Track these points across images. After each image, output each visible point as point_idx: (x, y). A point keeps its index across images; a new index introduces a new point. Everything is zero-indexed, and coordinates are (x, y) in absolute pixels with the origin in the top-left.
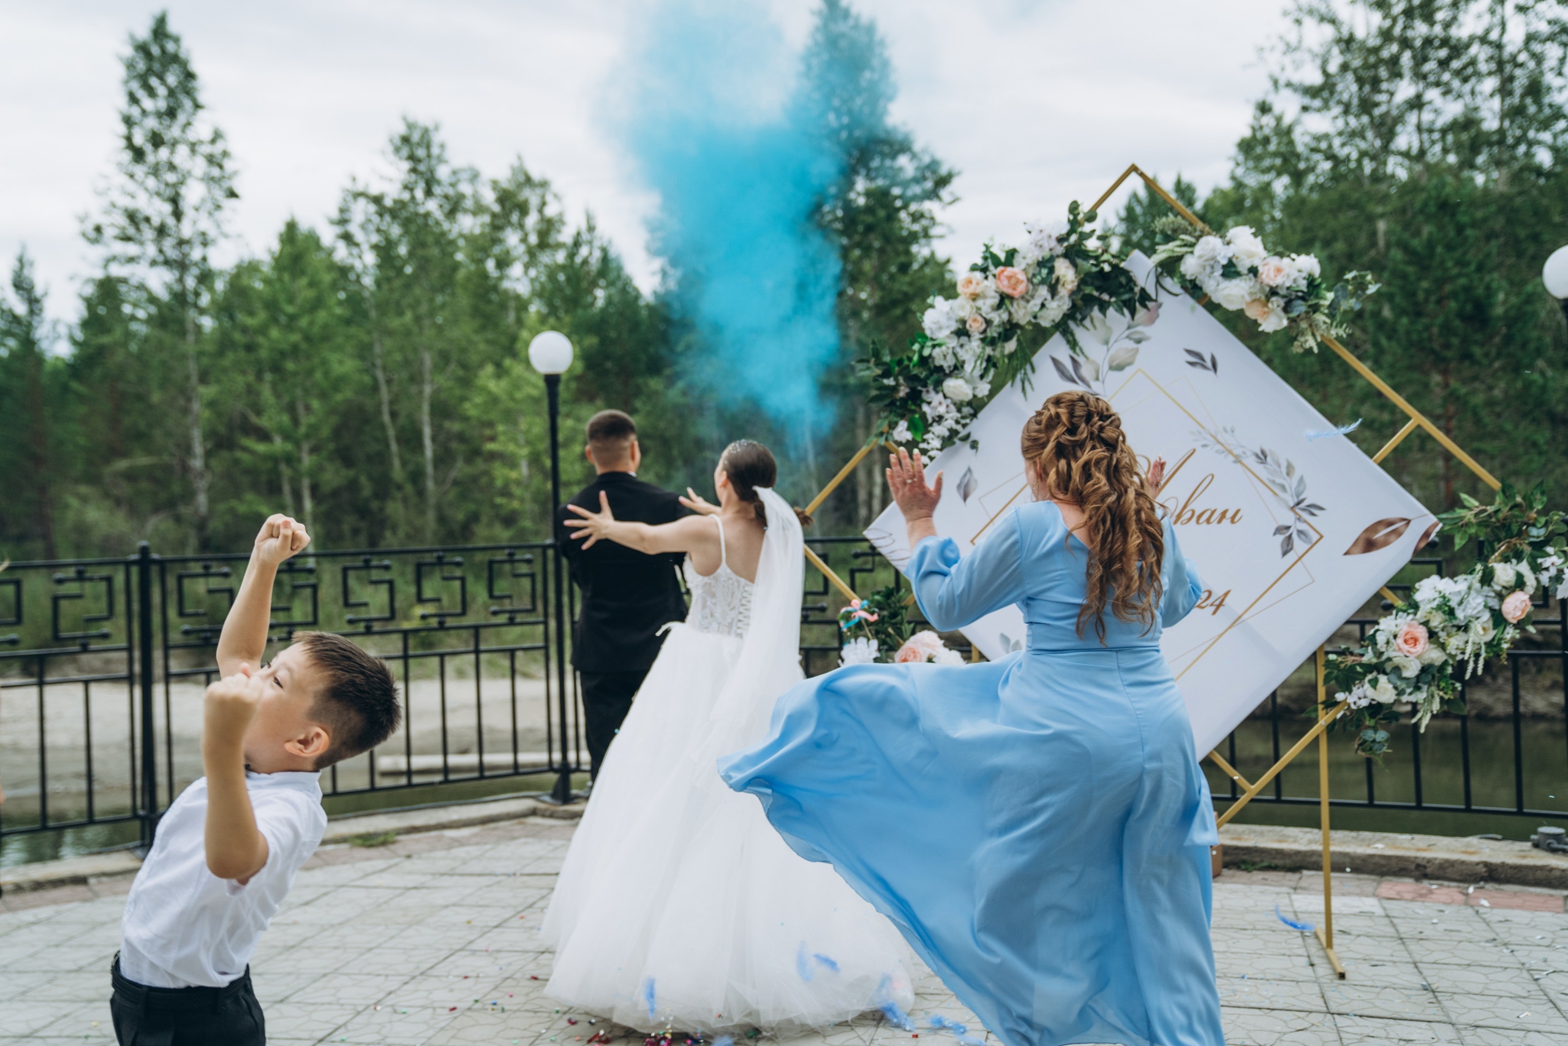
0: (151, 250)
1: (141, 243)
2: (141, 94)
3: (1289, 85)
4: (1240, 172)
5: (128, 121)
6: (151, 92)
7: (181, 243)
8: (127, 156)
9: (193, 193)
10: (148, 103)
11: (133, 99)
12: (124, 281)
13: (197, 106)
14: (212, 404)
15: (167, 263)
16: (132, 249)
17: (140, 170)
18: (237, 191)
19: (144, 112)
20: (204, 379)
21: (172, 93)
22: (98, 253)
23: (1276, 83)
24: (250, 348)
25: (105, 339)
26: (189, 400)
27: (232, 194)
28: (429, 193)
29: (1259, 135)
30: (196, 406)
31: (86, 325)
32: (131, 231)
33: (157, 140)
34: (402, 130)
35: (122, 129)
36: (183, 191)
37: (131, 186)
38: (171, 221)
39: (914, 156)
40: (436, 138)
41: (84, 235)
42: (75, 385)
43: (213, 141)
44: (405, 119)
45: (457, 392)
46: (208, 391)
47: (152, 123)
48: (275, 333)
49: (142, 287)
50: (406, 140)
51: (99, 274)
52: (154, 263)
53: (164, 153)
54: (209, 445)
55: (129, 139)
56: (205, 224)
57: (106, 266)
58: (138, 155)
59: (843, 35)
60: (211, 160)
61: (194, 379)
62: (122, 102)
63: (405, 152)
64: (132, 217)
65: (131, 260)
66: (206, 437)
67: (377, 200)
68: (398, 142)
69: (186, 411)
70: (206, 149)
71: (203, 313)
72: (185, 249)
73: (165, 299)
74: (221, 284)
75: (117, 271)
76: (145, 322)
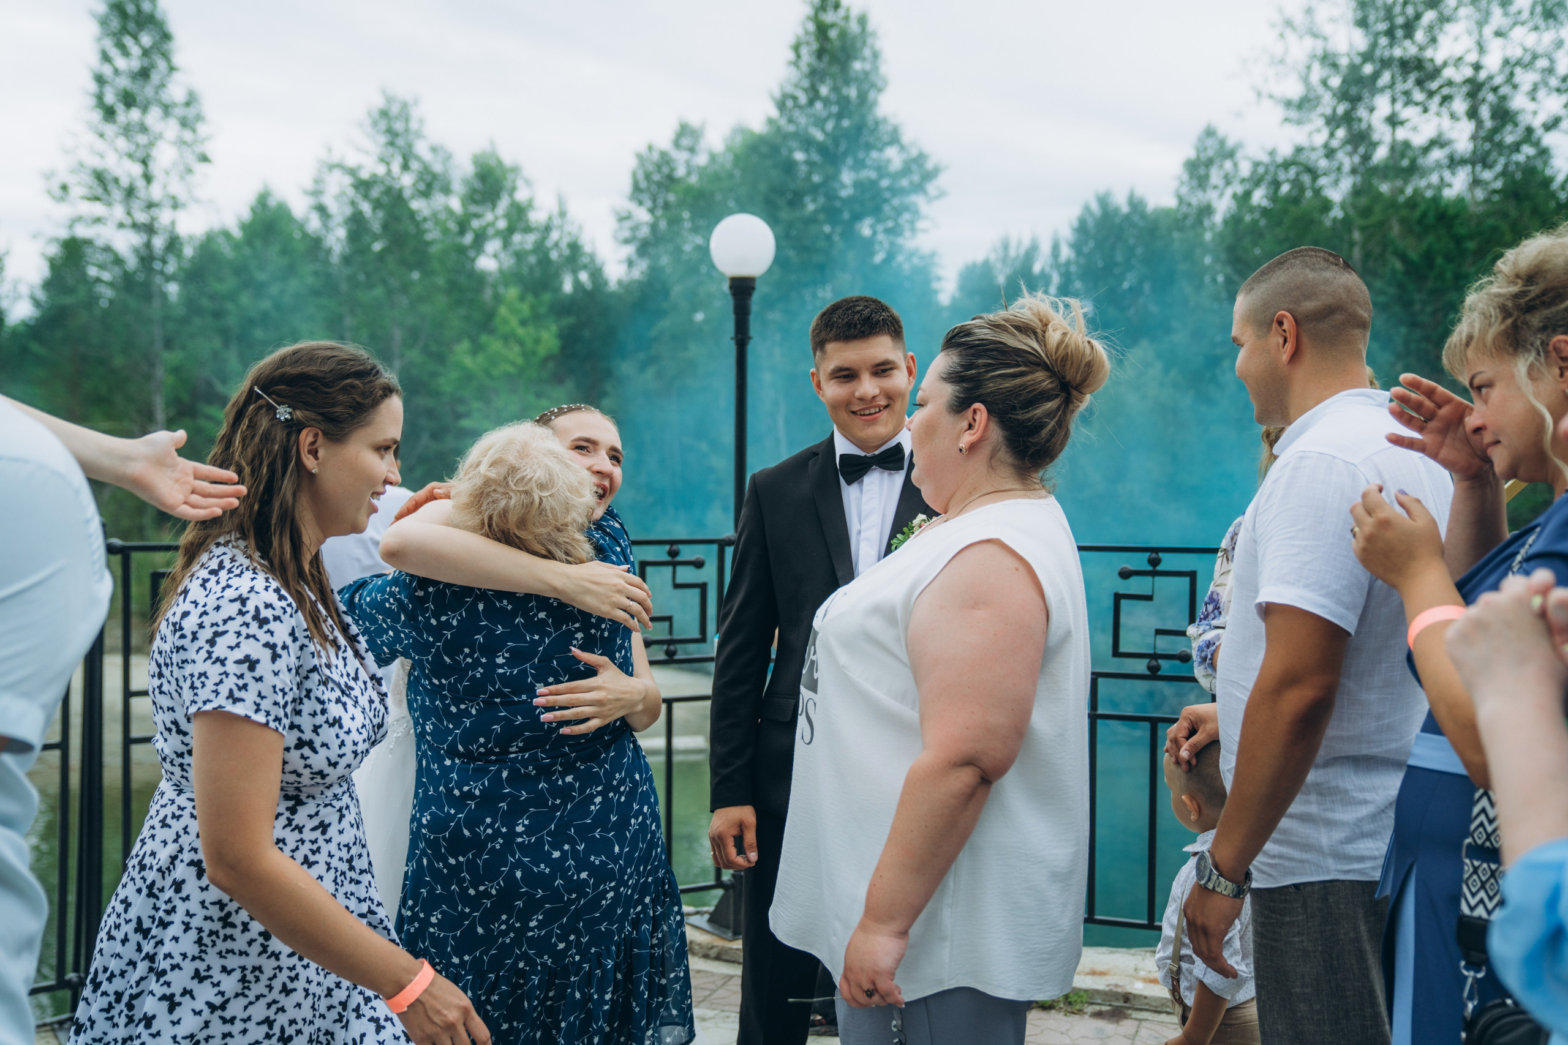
0: (118, 212)
1: (109, 204)
2: (114, 52)
3: (1271, 96)
4: (1184, 190)
5: (100, 80)
6: (125, 52)
7: (150, 205)
8: (97, 116)
9: (165, 156)
10: (121, 63)
11: (106, 58)
12: (88, 242)
13: (172, 69)
14: (176, 370)
15: (135, 226)
16: (98, 209)
17: (110, 129)
18: (210, 156)
19: (116, 72)
20: (168, 344)
21: (146, 53)
22: (64, 211)
23: (1259, 94)
24: (217, 314)
25: (68, 300)
26: (152, 365)
27: (204, 159)
28: (405, 167)
29: (1203, 157)
30: (160, 373)
31: (48, 285)
32: (99, 191)
33: (129, 100)
34: (379, 102)
35: (93, 87)
36: (154, 153)
37: (100, 145)
38: (140, 183)
39: (902, 148)
40: (415, 113)
41: (49, 192)
42: (35, 347)
43: (188, 104)
44: (384, 92)
46: (172, 357)
47: (124, 82)
48: (245, 299)
49: (108, 249)
50: (384, 114)
51: (64, 234)
52: (121, 225)
53: (135, 114)
54: (172, 413)
55: (100, 97)
56: (176, 188)
57: (71, 227)
58: (109, 113)
59: (833, 25)
60: (184, 123)
61: (158, 345)
62: (93, 59)
63: (383, 125)
64: (100, 177)
65: (98, 220)
66: (168, 405)
67: (352, 172)
68: (376, 115)
69: (148, 377)
70: (179, 111)
71: (169, 279)
72: (154, 211)
73: (132, 262)
74: (188, 252)
75: (82, 232)
76: (111, 284)
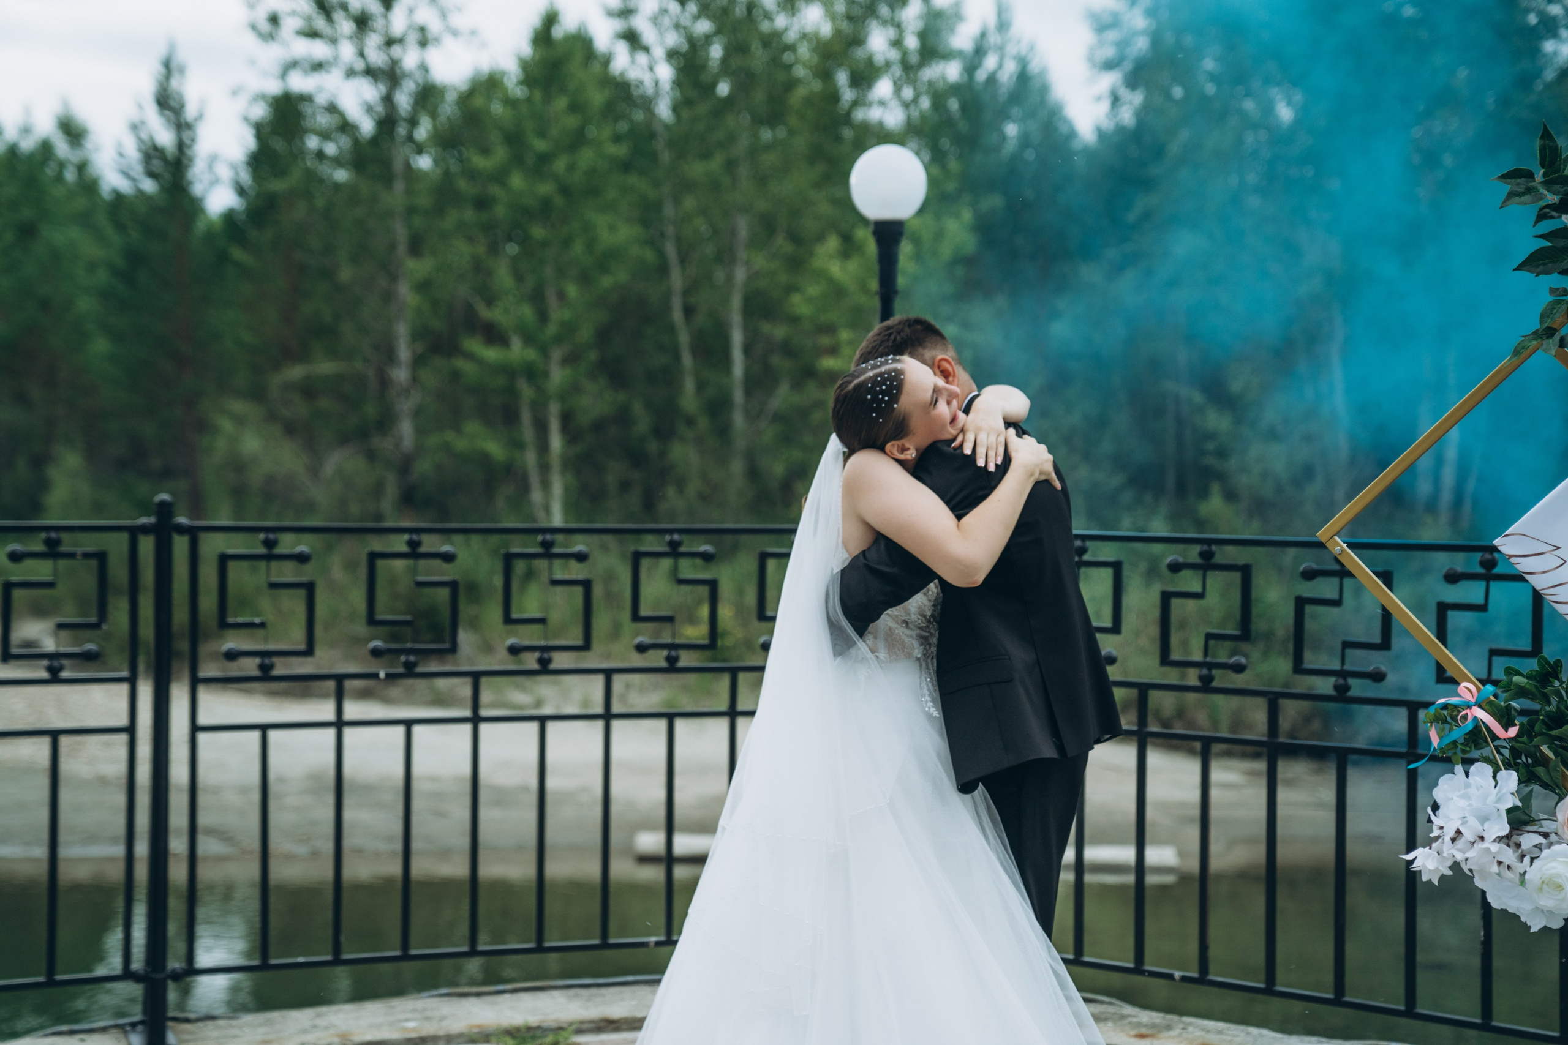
0: (347, 51)
1: (333, 41)
7: (390, 42)
12: (306, 98)
14: (423, 287)
15: (370, 72)
16: (319, 50)
20: (416, 247)
22: (272, 54)
24: (481, 203)
25: (278, 186)
26: (393, 278)
30: (403, 289)
31: (253, 162)
32: (320, 23)
38: (377, 8)
41: (253, 27)
42: (237, 253)
45: (783, 278)
46: (417, 268)
48: (517, 181)
49: (332, 108)
51: (274, 88)
52: (351, 73)
54: (420, 348)
57: (283, 76)
61: (402, 249)
65: (318, 66)
66: (417, 335)
69: (388, 296)
71: (420, 150)
72: (396, 51)
73: (367, 126)
74: (448, 108)
75: (299, 83)
76: (337, 162)
